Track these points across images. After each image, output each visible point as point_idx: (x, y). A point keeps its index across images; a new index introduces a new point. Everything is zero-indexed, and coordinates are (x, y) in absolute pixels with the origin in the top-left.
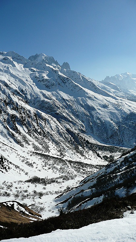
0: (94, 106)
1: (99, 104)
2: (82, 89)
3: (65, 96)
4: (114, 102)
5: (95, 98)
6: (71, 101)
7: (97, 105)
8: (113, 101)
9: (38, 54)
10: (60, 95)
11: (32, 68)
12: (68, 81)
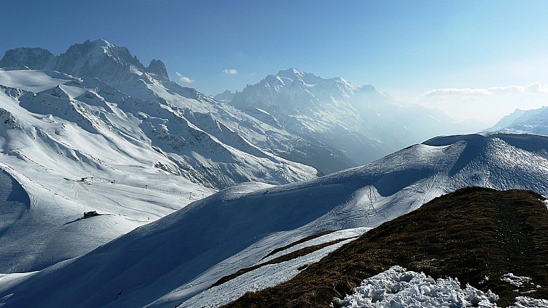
0: (246, 175)
1: (252, 171)
2: (226, 149)
3: (205, 163)
4: (273, 167)
5: (246, 162)
6: (214, 169)
7: (251, 173)
8: (272, 165)
9: (91, 40)
10: (198, 161)
11: (141, 113)
12: (204, 137)
